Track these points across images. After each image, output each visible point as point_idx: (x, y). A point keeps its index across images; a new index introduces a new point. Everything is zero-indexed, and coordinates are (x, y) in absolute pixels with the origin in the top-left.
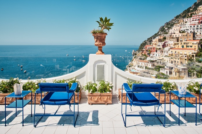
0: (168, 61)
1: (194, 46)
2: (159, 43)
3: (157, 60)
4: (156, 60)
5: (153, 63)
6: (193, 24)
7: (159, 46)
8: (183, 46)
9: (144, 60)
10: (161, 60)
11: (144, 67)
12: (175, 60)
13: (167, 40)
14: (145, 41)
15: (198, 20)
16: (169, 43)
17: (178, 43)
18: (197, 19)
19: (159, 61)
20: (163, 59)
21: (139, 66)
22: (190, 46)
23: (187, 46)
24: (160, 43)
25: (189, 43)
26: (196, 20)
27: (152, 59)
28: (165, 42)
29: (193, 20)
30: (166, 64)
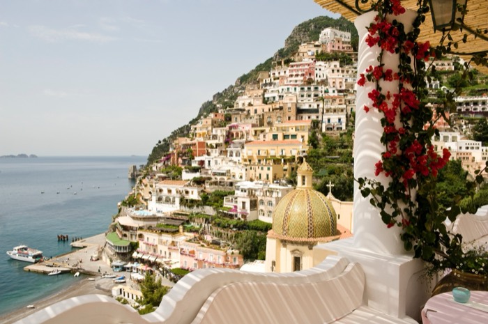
0: (241, 177)
1: (299, 134)
2: (214, 130)
3: (211, 175)
4: (208, 175)
5: (202, 185)
6: (292, 83)
7: (215, 137)
8: (275, 137)
10: (224, 174)
11: (177, 201)
12: (259, 171)
13: (233, 123)
14: (164, 140)
15: (303, 75)
16: (240, 128)
17: (262, 128)
18: (300, 73)
19: (218, 177)
20: (228, 172)
21: (160, 199)
22: (292, 136)
23: (285, 137)
24: (216, 131)
25: (288, 127)
26: (297, 75)
28: (231, 128)
29: (291, 76)
30: (238, 184)
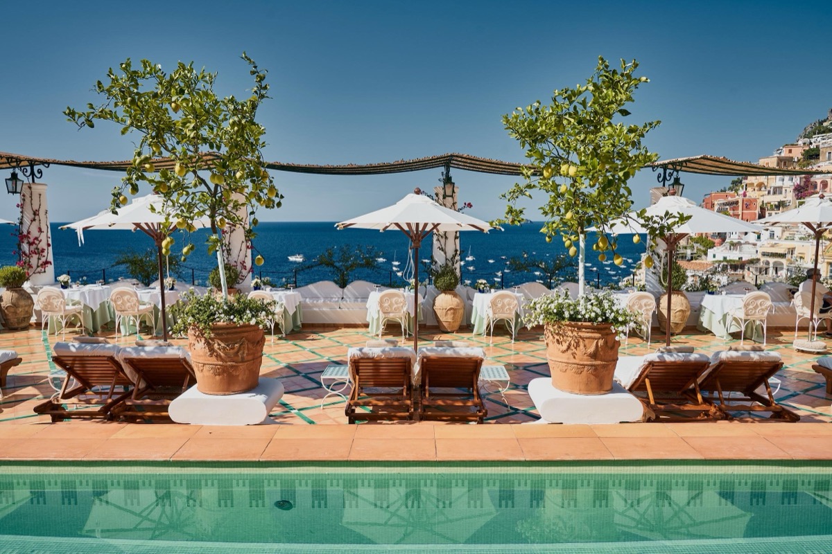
3: (759, 256)
4: (754, 257)
5: (739, 272)
9: (692, 259)
10: (783, 256)
13: (821, 164)
19: (772, 260)
20: (792, 251)
24: (783, 180)
27: (734, 256)
